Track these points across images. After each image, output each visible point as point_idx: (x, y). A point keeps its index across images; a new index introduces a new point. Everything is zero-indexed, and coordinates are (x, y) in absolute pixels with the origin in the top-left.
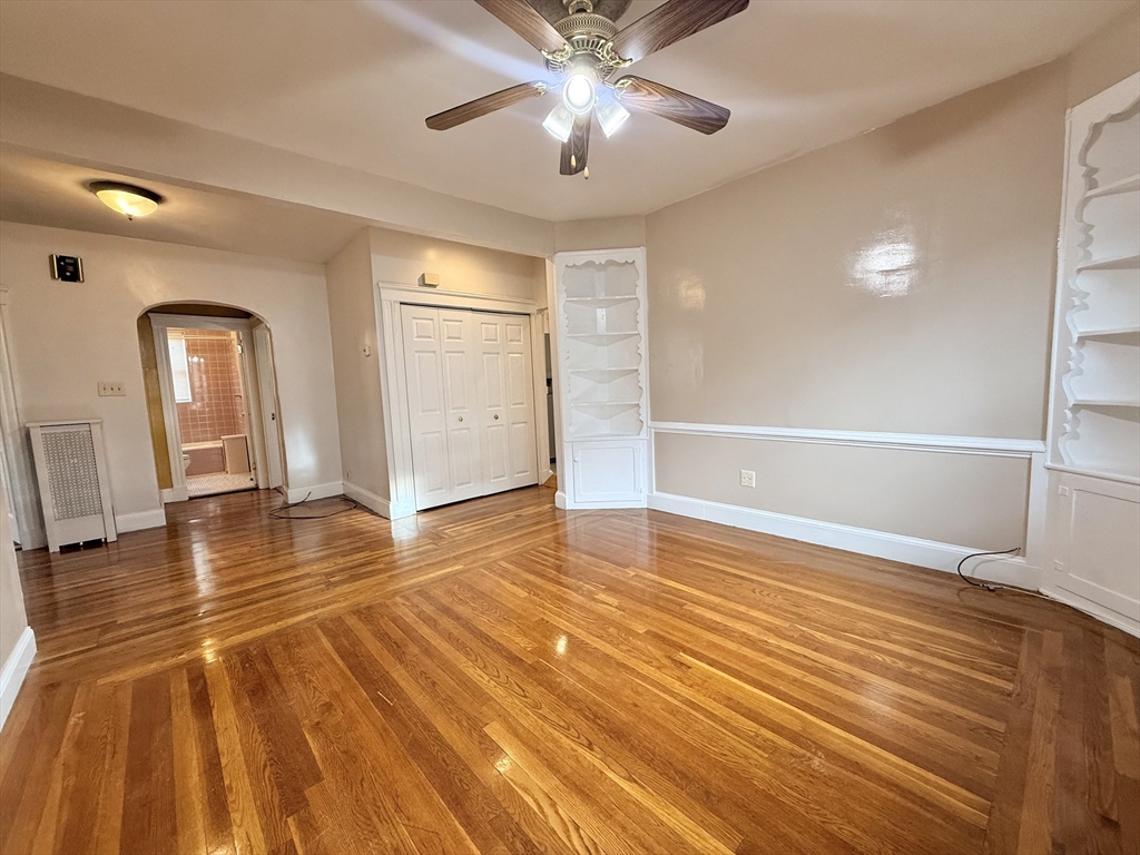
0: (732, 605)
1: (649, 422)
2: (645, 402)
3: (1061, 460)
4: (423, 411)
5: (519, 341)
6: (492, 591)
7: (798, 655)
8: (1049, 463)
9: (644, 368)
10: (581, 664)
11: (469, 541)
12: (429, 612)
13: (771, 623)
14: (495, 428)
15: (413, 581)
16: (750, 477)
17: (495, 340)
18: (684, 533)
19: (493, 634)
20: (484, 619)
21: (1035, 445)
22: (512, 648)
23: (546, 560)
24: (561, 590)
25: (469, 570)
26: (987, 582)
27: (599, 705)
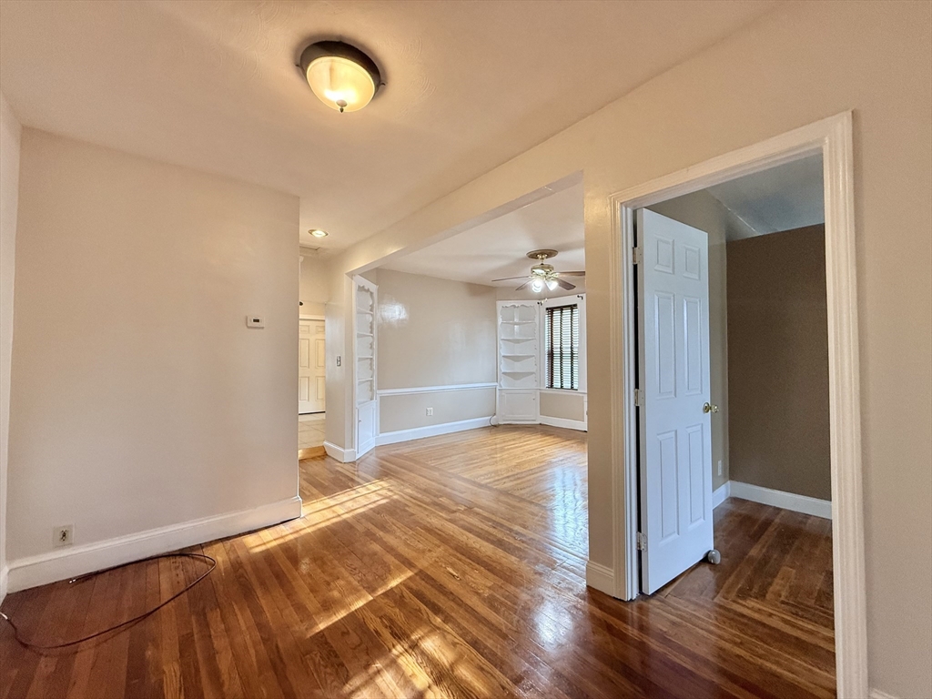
1: (377, 391)
2: (375, 378)
8: (499, 388)
16: (431, 410)
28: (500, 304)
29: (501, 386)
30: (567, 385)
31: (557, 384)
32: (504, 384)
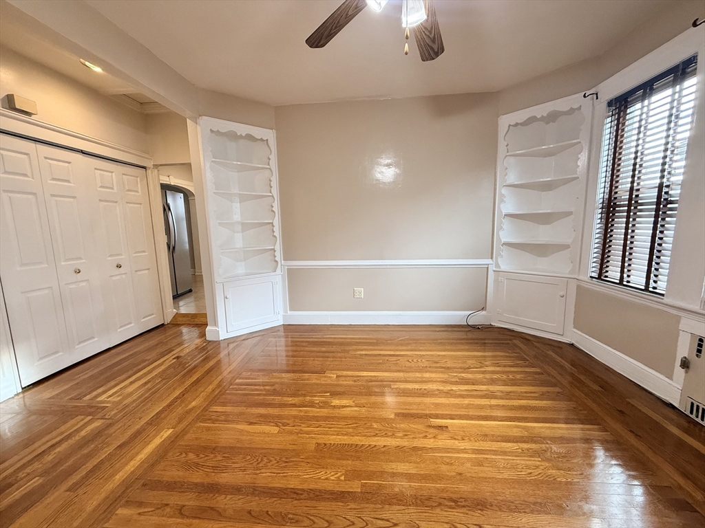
0: (411, 375)
1: (283, 262)
2: (278, 247)
3: (500, 267)
4: (23, 265)
5: (137, 192)
6: (239, 441)
7: (473, 390)
8: (494, 269)
9: (277, 222)
10: (394, 465)
11: (146, 400)
12: (191, 503)
13: (443, 378)
14: (118, 277)
15: (119, 477)
16: (360, 292)
17: (112, 188)
18: (328, 337)
19: (293, 484)
20: (266, 473)
21: (489, 261)
22: (329, 486)
23: (257, 390)
24: (300, 411)
25: (184, 432)
26: (477, 325)
27: (443, 490)
28: (505, 121)
29: (497, 265)
30: (637, 278)
31: (614, 273)
32: (506, 263)
